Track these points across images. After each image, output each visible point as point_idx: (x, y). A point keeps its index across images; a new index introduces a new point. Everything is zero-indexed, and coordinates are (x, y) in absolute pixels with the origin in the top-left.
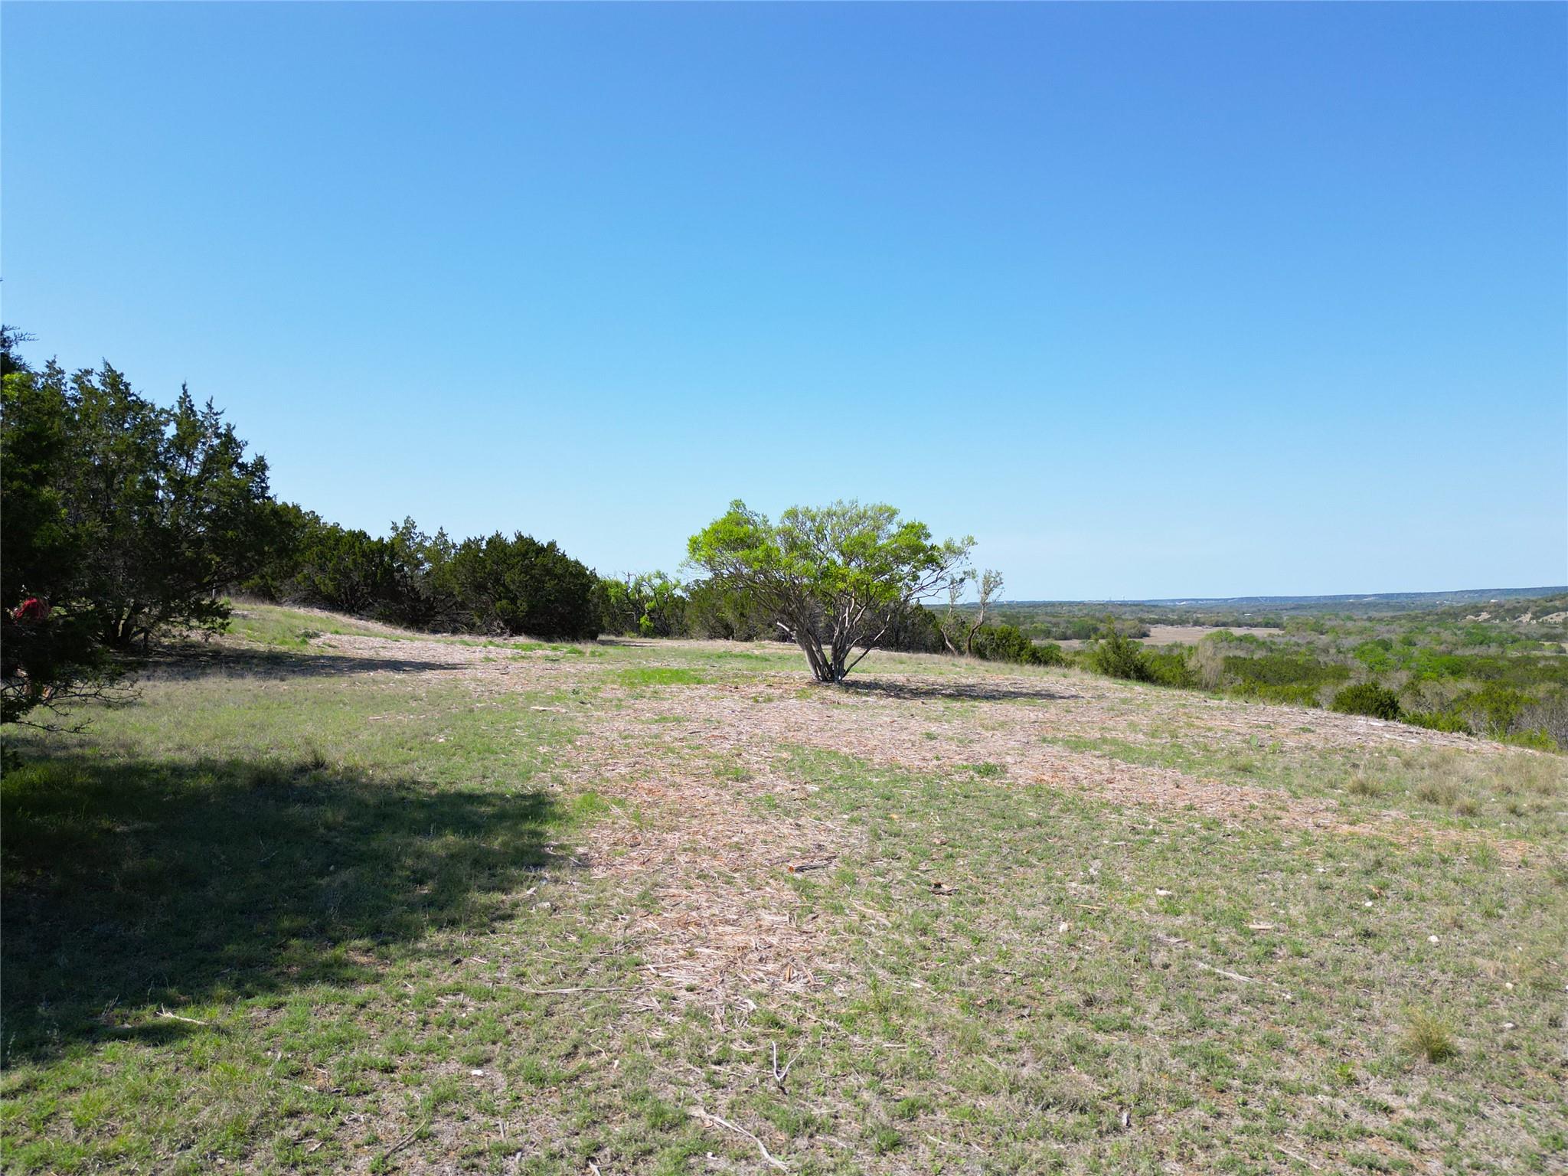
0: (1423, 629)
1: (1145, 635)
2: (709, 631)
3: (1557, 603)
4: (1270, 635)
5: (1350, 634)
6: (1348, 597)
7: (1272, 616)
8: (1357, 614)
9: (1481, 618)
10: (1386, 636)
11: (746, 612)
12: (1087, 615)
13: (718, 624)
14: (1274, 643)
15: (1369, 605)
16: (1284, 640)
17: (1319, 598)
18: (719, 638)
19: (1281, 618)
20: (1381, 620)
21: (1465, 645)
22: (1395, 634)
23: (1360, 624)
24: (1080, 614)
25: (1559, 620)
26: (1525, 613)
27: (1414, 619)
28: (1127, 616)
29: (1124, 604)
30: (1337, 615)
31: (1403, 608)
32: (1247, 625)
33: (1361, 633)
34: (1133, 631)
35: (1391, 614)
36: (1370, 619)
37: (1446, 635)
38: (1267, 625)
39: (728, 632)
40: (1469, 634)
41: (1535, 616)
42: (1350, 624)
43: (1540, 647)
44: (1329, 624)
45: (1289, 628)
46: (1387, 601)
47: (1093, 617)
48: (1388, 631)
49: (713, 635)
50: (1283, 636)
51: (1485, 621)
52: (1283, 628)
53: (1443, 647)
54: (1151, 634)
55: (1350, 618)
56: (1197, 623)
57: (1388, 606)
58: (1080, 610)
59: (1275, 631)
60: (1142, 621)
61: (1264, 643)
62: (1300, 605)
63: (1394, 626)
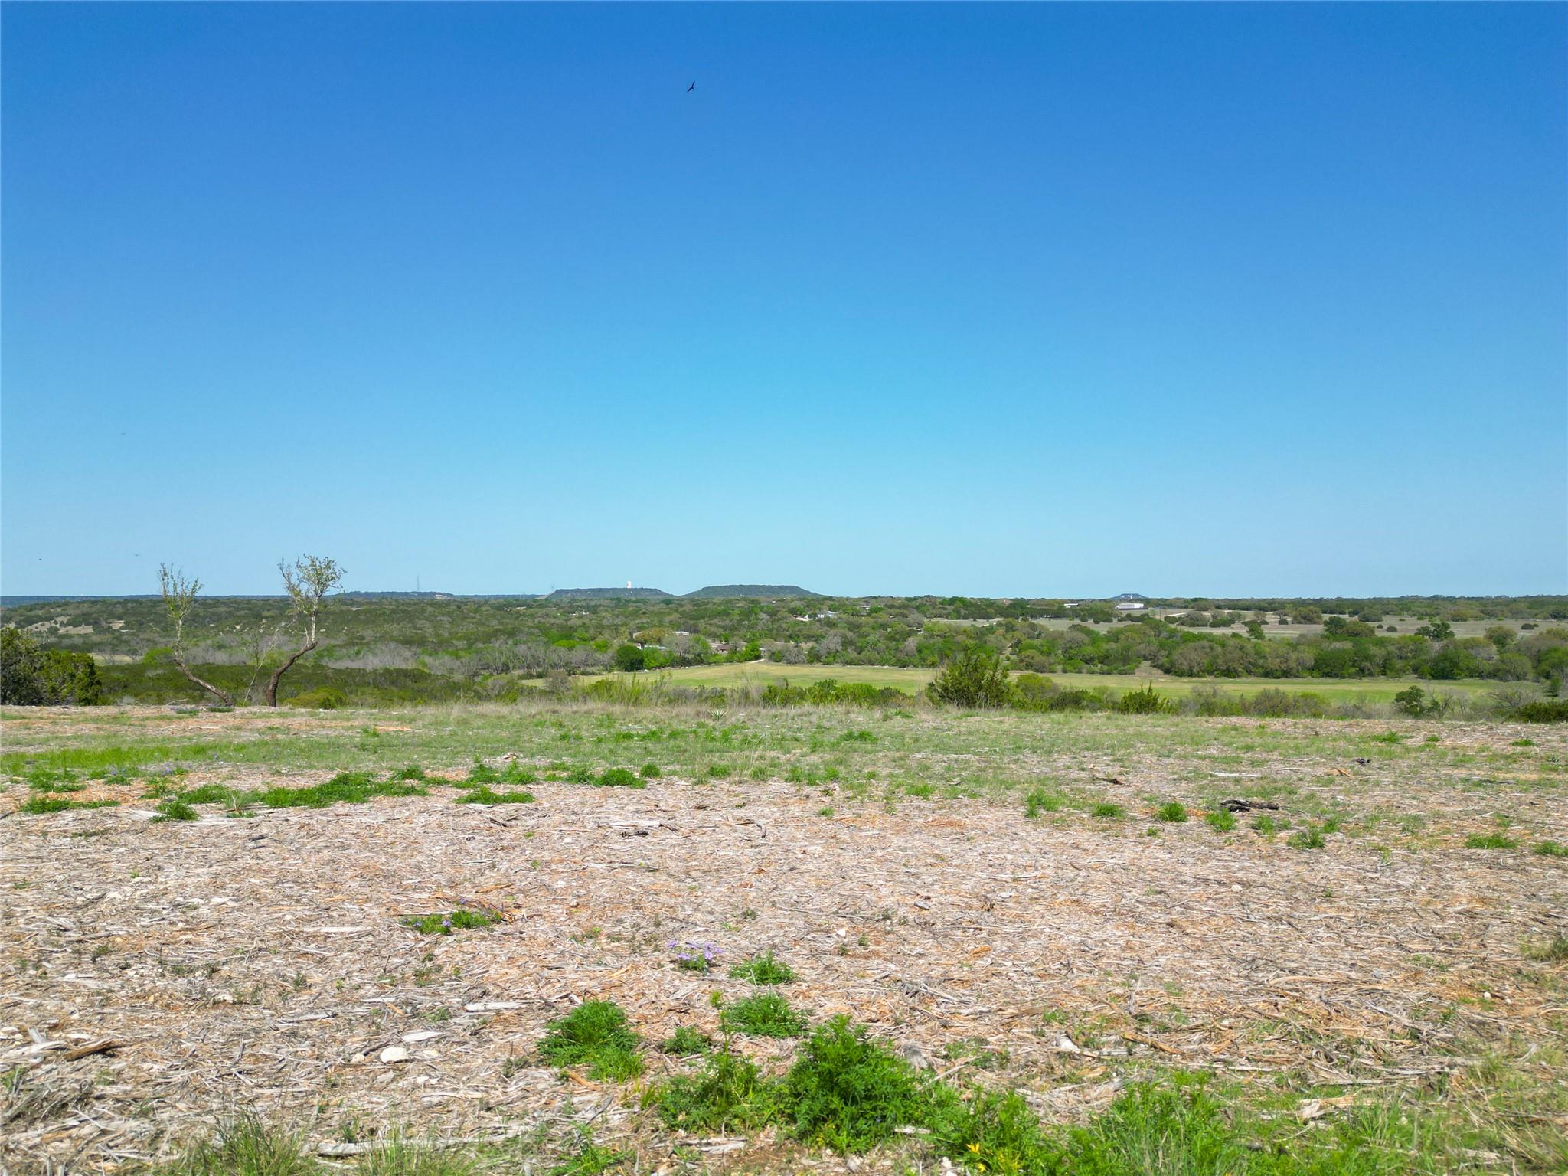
25: (44, 629)
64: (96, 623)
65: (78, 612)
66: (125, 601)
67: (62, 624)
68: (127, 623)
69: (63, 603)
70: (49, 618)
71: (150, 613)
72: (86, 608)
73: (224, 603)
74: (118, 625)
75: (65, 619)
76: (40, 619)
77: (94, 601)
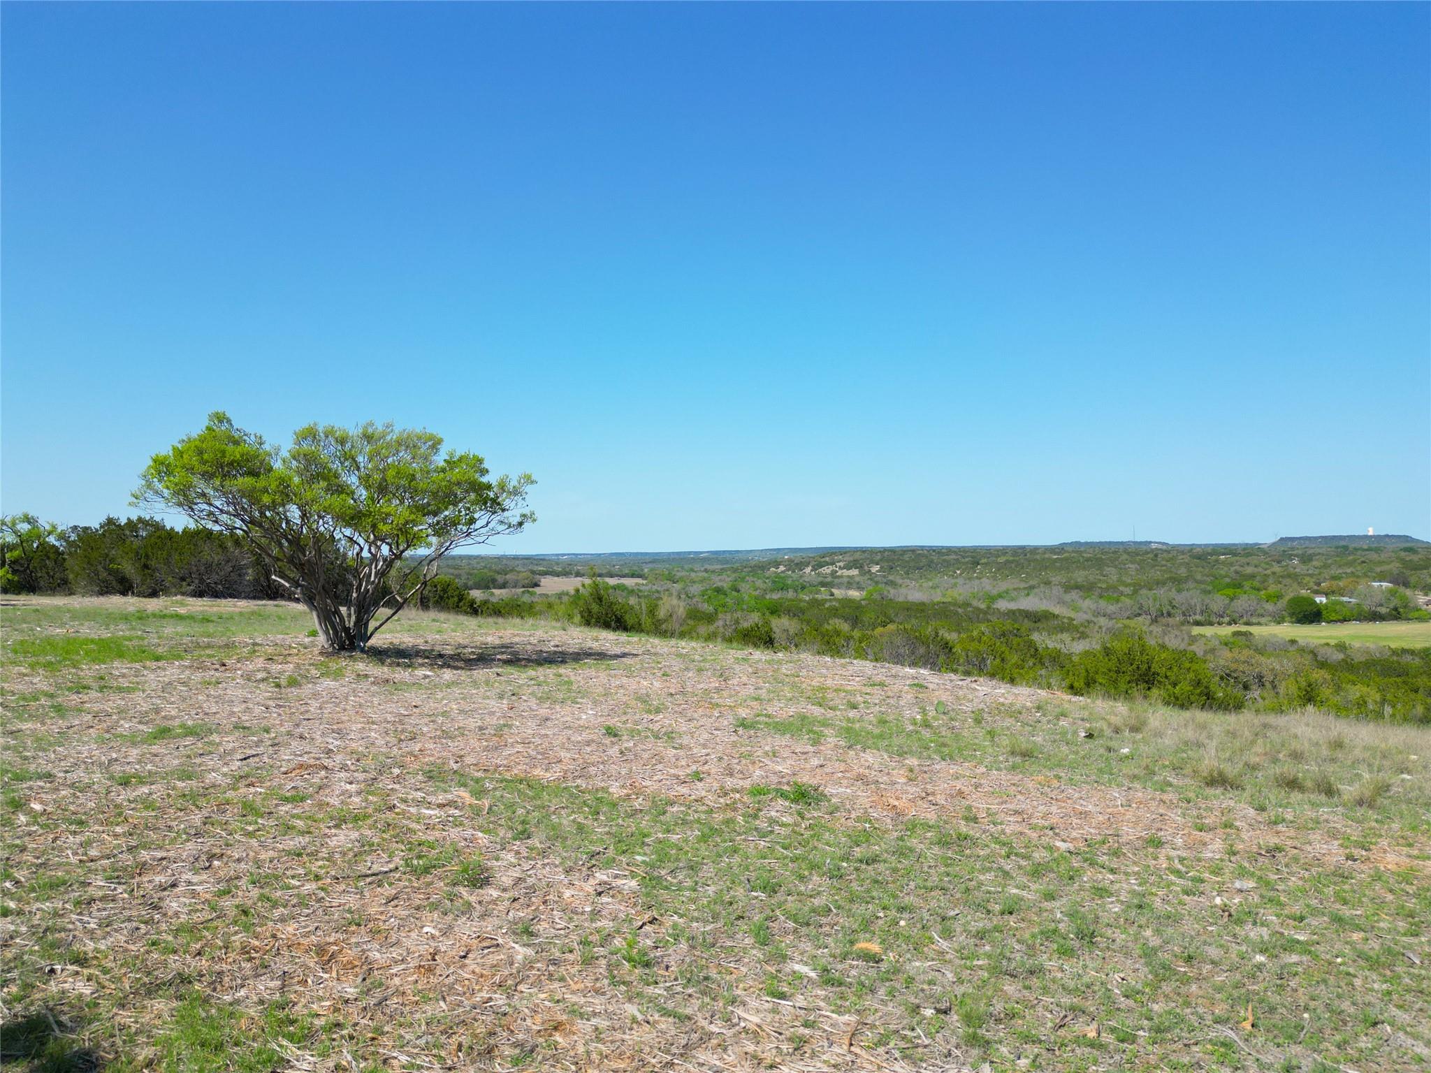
0: (744, 578)
1: (537, 585)
2: (98, 585)
3: (827, 559)
4: (637, 584)
5: (694, 582)
6: (690, 553)
7: (635, 568)
8: (697, 567)
9: (779, 570)
10: (719, 584)
11: (153, 563)
12: (485, 567)
13: (111, 578)
14: (640, 591)
15: (705, 560)
16: (647, 588)
17: (669, 554)
18: (114, 594)
19: (642, 570)
20: (713, 572)
21: (772, 591)
22: (725, 582)
23: (701, 574)
24: (479, 567)
25: (829, 571)
26: (807, 566)
27: (735, 571)
28: (520, 568)
29: (516, 558)
30: (682, 568)
31: (727, 562)
32: (617, 576)
33: (702, 581)
34: (526, 581)
35: (720, 567)
36: (706, 571)
37: (759, 583)
38: (633, 576)
39: (125, 587)
40: (774, 582)
41: (814, 569)
42: (693, 575)
43: (818, 592)
44: (679, 574)
45: (650, 578)
46: (716, 557)
47: (490, 569)
48: (720, 580)
49: (105, 591)
50: (646, 585)
51: (782, 572)
52: (646, 579)
53: (757, 593)
54: (542, 584)
55: (692, 570)
56: (578, 574)
57: (719, 561)
58: (478, 563)
59: (640, 581)
60: (533, 572)
61: (633, 591)
62: (656, 559)
63: (724, 576)
64: (861, 567)
65: (852, 559)
66: (884, 551)
67: (840, 568)
68: (881, 567)
69: (843, 551)
70: (833, 564)
71: (899, 559)
72: (857, 556)
73: (955, 552)
74: (875, 569)
75: (842, 564)
76: (827, 564)
77: (863, 550)
